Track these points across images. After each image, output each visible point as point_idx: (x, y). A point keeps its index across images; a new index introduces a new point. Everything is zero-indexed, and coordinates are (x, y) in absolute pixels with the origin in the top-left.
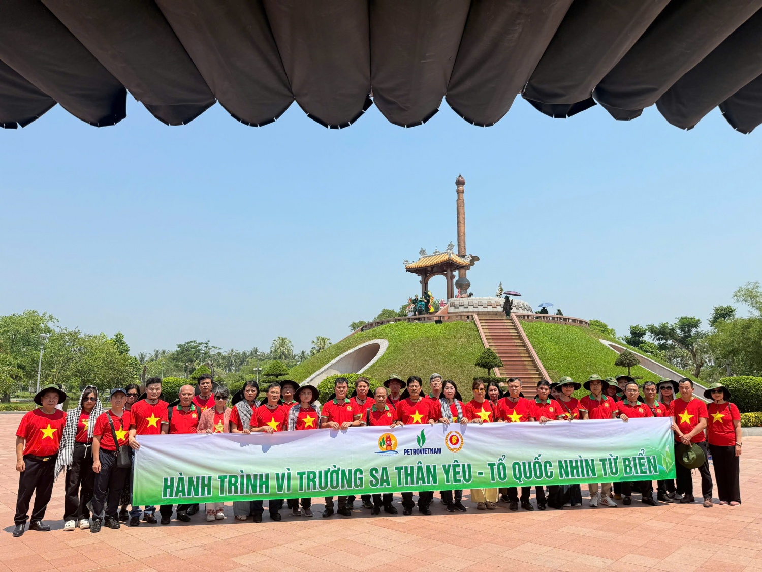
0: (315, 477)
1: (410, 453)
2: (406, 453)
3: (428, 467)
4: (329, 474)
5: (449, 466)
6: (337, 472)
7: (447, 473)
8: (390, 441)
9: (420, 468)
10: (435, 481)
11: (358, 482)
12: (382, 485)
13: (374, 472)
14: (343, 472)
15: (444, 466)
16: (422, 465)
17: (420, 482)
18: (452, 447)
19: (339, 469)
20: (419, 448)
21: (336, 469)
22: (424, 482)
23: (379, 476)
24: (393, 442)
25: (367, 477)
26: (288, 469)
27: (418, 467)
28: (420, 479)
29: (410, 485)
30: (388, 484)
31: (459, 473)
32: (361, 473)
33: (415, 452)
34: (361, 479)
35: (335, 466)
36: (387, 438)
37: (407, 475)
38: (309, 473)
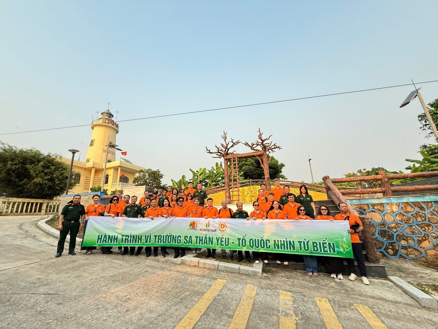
0: (161, 238)
1: (202, 230)
2: (201, 231)
3: (210, 238)
4: (167, 237)
5: (219, 238)
7: (218, 241)
8: (194, 224)
9: (206, 238)
11: (179, 242)
12: (189, 243)
13: (186, 238)
14: (173, 236)
15: (217, 238)
16: (207, 236)
17: (206, 244)
18: (221, 229)
20: (206, 229)
21: (171, 235)
22: (207, 244)
23: (188, 239)
24: (195, 225)
25: (182, 239)
26: (150, 234)
27: (205, 237)
28: (205, 243)
29: (201, 244)
30: (192, 243)
31: (223, 241)
32: (180, 238)
33: (204, 230)
34: (180, 240)
35: (170, 234)
36: (193, 223)
37: (200, 240)
38: (159, 236)
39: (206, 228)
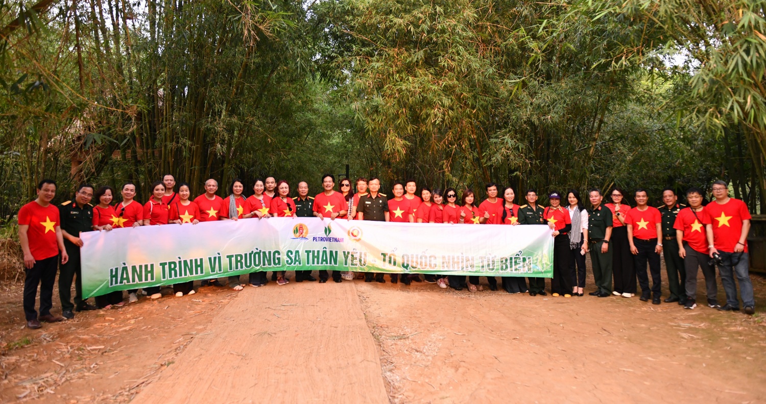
0: (241, 259)
1: (318, 240)
2: (315, 240)
3: (331, 252)
4: (253, 255)
5: (348, 253)
6: (259, 253)
7: (346, 258)
8: (302, 230)
9: (325, 252)
10: (336, 263)
11: (277, 261)
12: (294, 264)
13: (289, 254)
14: (264, 253)
15: (344, 252)
16: (327, 250)
17: (324, 262)
18: (353, 238)
19: (260, 251)
20: (326, 236)
21: (258, 251)
22: (327, 263)
23: (293, 256)
24: (304, 231)
25: (284, 257)
26: (219, 254)
27: (323, 251)
29: (316, 264)
30: (300, 263)
31: (356, 258)
32: (279, 254)
33: (322, 239)
34: (279, 259)
35: (257, 249)
36: (300, 228)
37: (314, 257)
38: (237, 256)
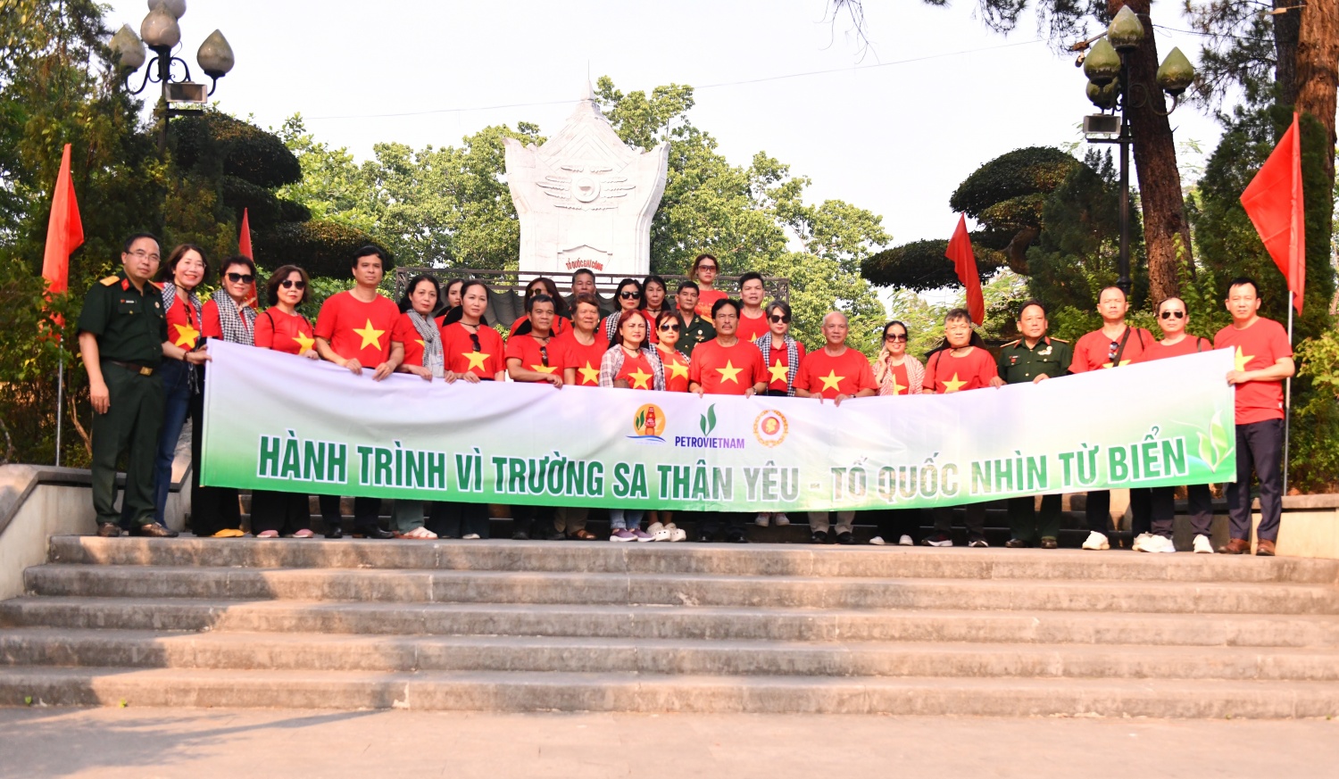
0: (522, 470)
1: (686, 443)
2: (679, 444)
3: (715, 468)
4: (547, 465)
5: (756, 471)
6: (560, 465)
7: (752, 485)
8: (654, 418)
9: (701, 471)
11: (595, 486)
12: (633, 494)
13: (622, 471)
14: (571, 464)
15: (747, 471)
16: (706, 466)
18: (766, 437)
19: (564, 459)
20: (703, 436)
21: (560, 459)
23: (629, 478)
24: (658, 422)
26: (478, 450)
27: (698, 469)
28: (700, 491)
30: (644, 494)
31: (774, 483)
32: (600, 470)
33: (695, 442)
34: (599, 481)
35: (557, 454)
36: (649, 413)
37: (677, 481)
38: (514, 462)
39: (699, 434)
